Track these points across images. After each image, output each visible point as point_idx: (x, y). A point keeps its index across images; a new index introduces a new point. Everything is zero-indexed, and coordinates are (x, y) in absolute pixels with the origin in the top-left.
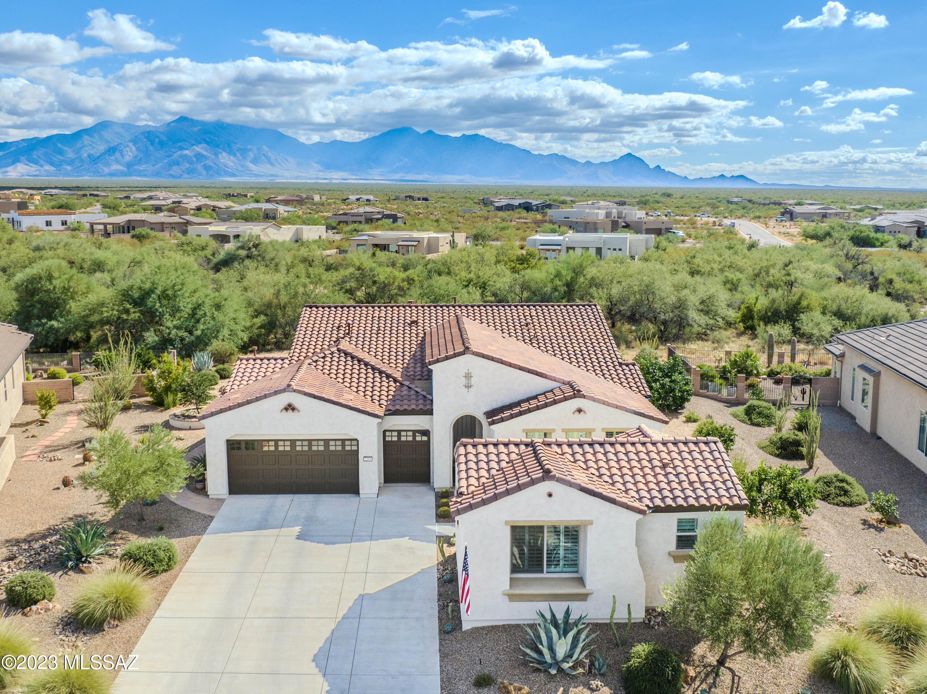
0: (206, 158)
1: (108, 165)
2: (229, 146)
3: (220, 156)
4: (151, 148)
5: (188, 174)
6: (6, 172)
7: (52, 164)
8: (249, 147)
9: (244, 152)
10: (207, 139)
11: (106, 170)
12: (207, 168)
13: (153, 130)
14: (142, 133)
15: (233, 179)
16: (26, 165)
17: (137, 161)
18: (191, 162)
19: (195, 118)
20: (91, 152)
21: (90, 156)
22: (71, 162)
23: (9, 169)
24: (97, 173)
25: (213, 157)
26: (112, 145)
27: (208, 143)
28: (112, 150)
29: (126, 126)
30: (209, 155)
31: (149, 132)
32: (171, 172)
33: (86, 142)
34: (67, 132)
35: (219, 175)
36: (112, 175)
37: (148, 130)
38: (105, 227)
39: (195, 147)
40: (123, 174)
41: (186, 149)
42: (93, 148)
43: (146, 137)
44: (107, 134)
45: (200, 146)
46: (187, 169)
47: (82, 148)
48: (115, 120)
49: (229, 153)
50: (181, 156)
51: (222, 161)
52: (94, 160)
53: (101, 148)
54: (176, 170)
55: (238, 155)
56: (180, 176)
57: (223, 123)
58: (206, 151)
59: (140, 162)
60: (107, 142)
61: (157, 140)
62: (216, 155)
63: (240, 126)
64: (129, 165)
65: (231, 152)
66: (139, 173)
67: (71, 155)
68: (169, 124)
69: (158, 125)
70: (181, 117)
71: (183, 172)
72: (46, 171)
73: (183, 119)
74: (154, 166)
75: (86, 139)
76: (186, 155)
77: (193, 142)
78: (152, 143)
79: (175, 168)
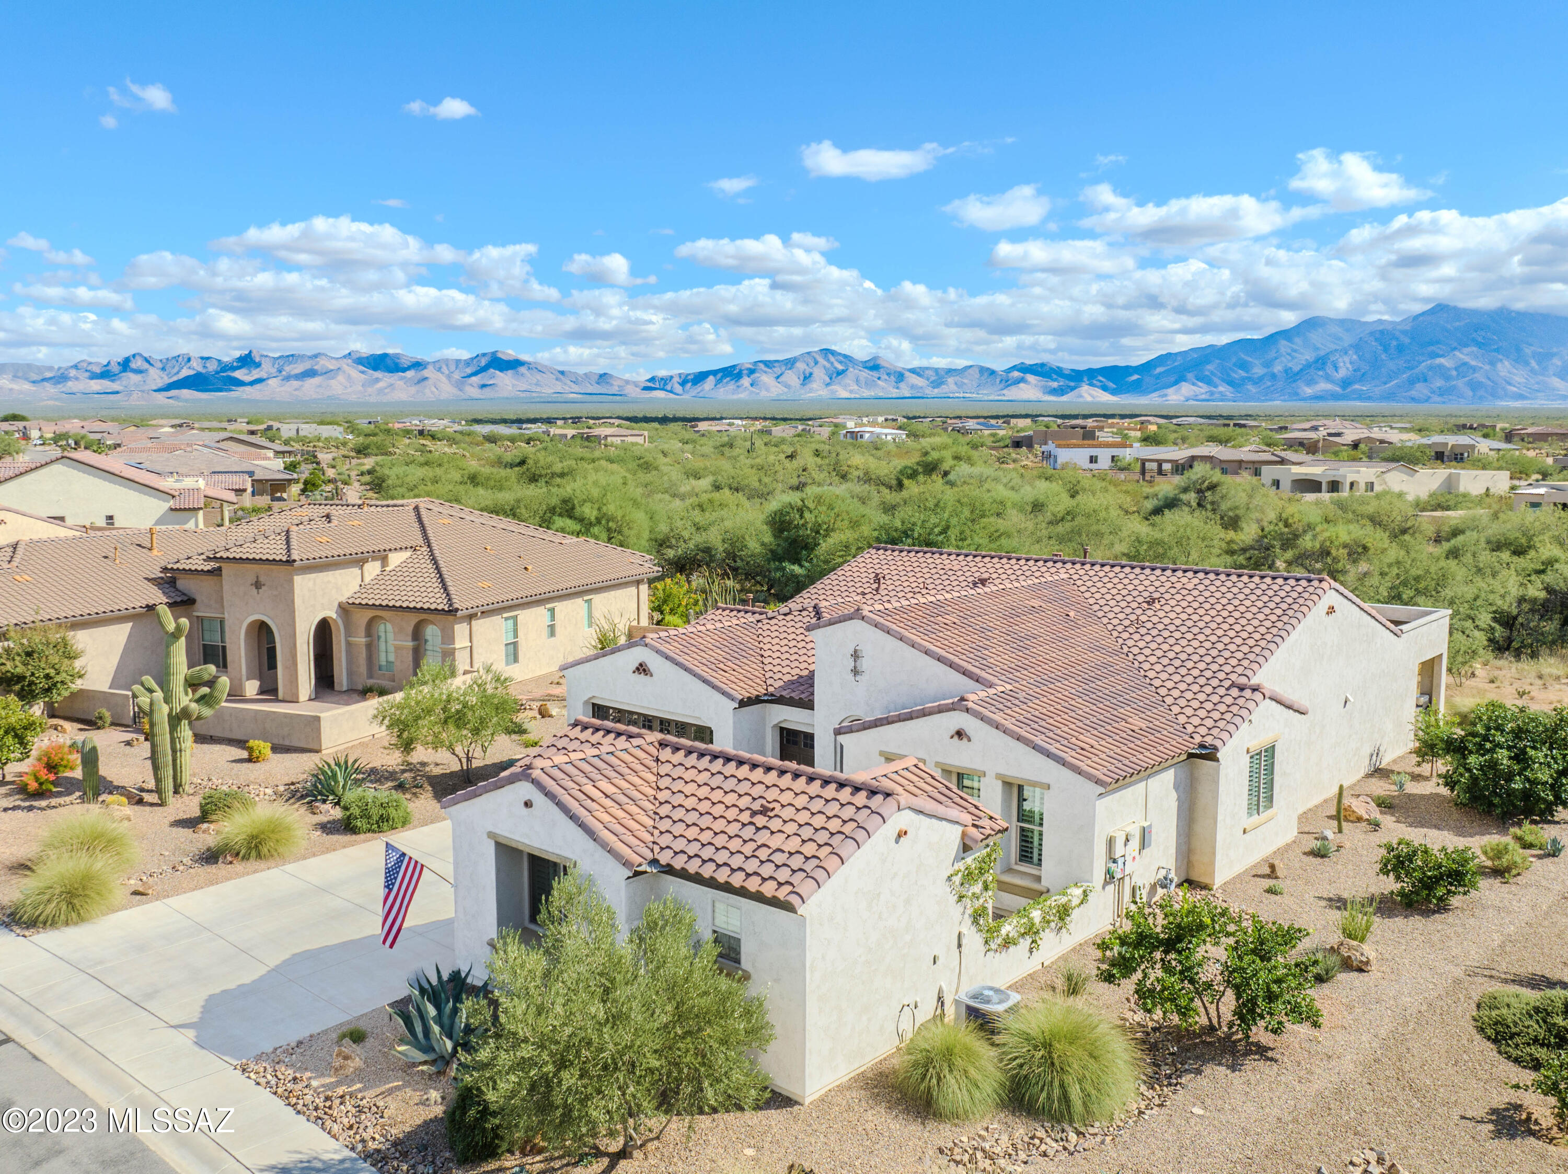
0: (1474, 369)
1: (1311, 382)
2: (1518, 350)
3: (1499, 365)
4: (1383, 357)
5: (1441, 395)
6: (1166, 395)
7: (1231, 383)
8: (1555, 350)
9: (1544, 358)
10: (1480, 339)
11: (1309, 391)
12: (1474, 386)
13: (1390, 327)
14: (1372, 334)
15: (1518, 404)
16: (1194, 384)
17: (1358, 376)
18: (1448, 378)
19: (1462, 305)
20: (1290, 365)
21: (1287, 371)
22: (1257, 381)
23: (1170, 391)
24: (1296, 395)
25: (1487, 367)
26: (1322, 353)
27: (1480, 345)
28: (1321, 362)
29: (1346, 324)
30: (1480, 365)
31: (1382, 332)
32: (1413, 393)
33: (1283, 350)
34: (1256, 336)
35: (1494, 395)
36: (1317, 398)
37: (1381, 328)
38: (1160, 466)
39: (1457, 353)
40: (1335, 397)
41: (1442, 356)
42: (1293, 358)
43: (1376, 340)
44: (1315, 337)
45: (1466, 350)
46: (1440, 388)
47: (1276, 358)
48: (1332, 315)
49: (1516, 361)
50: (1431, 368)
51: (1502, 374)
52: (1292, 376)
53: (1308, 356)
54: (1420, 389)
55: (1533, 364)
56: (1427, 400)
57: (1510, 312)
58: (1476, 357)
59: (1362, 379)
60: (1317, 349)
61: (1394, 343)
62: (1492, 363)
63: (1541, 315)
64: (1345, 383)
65: (1520, 359)
66: (1361, 397)
67: (1258, 371)
68: (1416, 317)
69: (1398, 319)
70: (1439, 305)
71: (1433, 392)
72: (1221, 392)
73: (1441, 309)
74: (1385, 383)
75: (1283, 344)
76: (1440, 366)
77: (1455, 344)
78: (1386, 349)
79: (1419, 386)
